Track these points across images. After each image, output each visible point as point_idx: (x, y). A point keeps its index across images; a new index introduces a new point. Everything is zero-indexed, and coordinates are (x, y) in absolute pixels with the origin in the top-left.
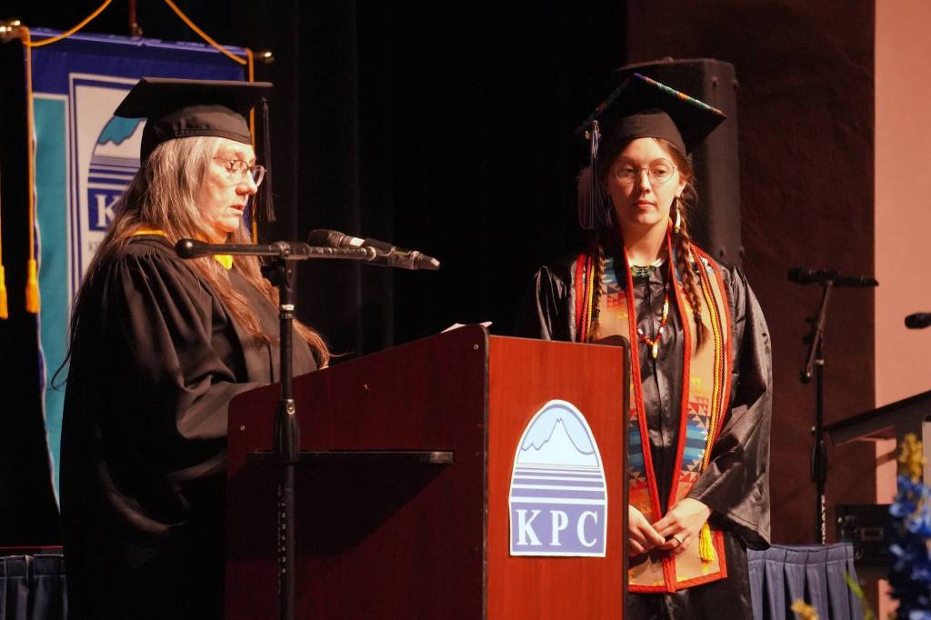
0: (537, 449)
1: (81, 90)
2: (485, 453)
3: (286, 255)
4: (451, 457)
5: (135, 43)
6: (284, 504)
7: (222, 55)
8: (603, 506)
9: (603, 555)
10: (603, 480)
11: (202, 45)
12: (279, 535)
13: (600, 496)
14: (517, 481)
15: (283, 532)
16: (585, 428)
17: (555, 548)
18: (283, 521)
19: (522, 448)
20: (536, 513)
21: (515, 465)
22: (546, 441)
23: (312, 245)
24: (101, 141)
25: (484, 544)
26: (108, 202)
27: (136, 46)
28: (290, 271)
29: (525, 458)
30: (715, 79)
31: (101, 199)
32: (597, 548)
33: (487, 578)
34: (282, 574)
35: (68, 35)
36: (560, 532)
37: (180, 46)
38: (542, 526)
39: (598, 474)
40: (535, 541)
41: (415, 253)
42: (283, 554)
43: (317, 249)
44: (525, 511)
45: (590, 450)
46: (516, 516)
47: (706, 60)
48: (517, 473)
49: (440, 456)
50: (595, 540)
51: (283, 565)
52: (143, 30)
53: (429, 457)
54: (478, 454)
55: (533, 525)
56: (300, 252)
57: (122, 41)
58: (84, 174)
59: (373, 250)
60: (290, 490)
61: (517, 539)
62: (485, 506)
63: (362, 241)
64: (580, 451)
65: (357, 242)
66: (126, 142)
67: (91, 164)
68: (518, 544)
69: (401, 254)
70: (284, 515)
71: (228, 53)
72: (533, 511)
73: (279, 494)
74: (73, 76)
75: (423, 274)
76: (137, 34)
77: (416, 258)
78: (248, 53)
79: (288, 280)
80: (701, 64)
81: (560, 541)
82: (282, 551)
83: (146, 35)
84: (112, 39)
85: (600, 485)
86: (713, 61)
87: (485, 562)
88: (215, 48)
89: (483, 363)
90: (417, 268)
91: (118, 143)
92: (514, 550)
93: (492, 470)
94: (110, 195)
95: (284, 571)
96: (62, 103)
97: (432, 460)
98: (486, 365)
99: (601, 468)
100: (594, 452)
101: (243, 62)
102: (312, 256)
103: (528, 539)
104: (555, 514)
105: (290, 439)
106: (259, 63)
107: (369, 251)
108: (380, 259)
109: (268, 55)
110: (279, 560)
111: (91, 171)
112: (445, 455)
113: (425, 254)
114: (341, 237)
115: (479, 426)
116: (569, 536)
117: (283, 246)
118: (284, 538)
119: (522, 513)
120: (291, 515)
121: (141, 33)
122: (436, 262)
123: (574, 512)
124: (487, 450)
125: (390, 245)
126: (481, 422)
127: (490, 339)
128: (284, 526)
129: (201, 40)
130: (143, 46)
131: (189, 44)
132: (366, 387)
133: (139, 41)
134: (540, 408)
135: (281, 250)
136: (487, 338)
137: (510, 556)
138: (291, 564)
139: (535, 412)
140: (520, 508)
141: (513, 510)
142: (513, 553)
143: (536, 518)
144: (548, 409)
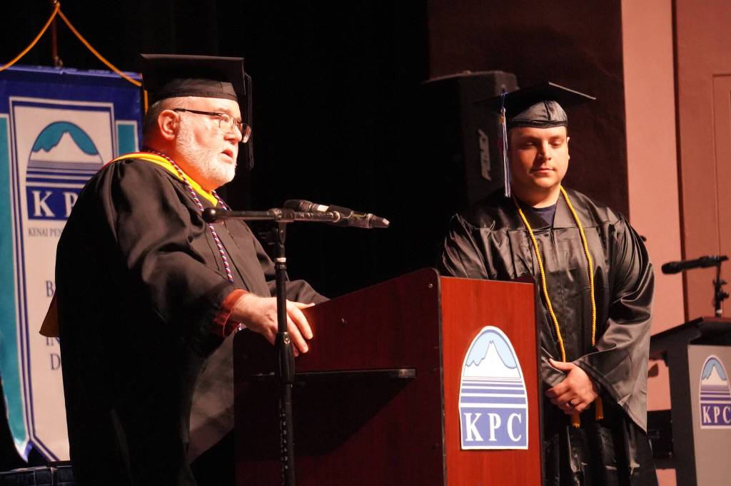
0: (477, 365)
1: (18, 109)
2: (441, 369)
3: (279, 219)
4: (414, 373)
5: (57, 72)
6: (284, 415)
7: (123, 80)
8: (525, 409)
9: (526, 448)
10: (524, 388)
11: (107, 72)
12: (281, 438)
13: (522, 401)
14: (465, 391)
15: (284, 437)
16: (509, 347)
17: (493, 443)
18: (284, 428)
19: (466, 365)
20: (478, 415)
21: (462, 378)
22: (483, 359)
23: (296, 211)
24: (35, 149)
26: (42, 197)
27: (58, 75)
28: (282, 231)
29: (469, 373)
30: (503, 86)
31: (37, 194)
32: (522, 443)
33: (446, 468)
34: (285, 469)
35: (7, 67)
36: (495, 430)
37: (91, 73)
38: (483, 426)
39: (520, 384)
40: (479, 438)
41: (370, 215)
42: (285, 454)
43: (300, 213)
44: (471, 414)
45: (514, 365)
46: (464, 417)
47: (497, 72)
48: (464, 385)
49: (406, 373)
50: (520, 436)
51: (286, 463)
52: (63, 61)
53: (398, 373)
54: (435, 369)
55: (477, 425)
56: (288, 217)
57: (47, 70)
58: (23, 175)
59: (338, 214)
60: (288, 404)
61: (466, 437)
62: (443, 411)
63: (327, 207)
64: (508, 367)
65: (322, 208)
66: (54, 149)
67: (28, 167)
68: (467, 440)
69: (359, 216)
70: (284, 424)
71: (128, 78)
72: (476, 414)
73: (280, 407)
74: (12, 99)
75: (378, 231)
76: (59, 64)
77: (371, 219)
79: (281, 237)
80: (493, 75)
81: (496, 437)
82: (284, 452)
83: (66, 66)
84: (40, 69)
85: (522, 392)
86: (501, 72)
87: (444, 455)
88: (118, 74)
89: (437, 299)
90: (371, 227)
91: (48, 150)
92: (464, 445)
93: (446, 382)
94: (43, 191)
95: (286, 467)
96: (4, 120)
97: (400, 376)
98: (439, 300)
99: (522, 379)
100: (517, 366)
101: (139, 84)
102: (297, 219)
103: (474, 437)
104: (492, 416)
105: (288, 363)
107: (335, 214)
108: (344, 221)
110: (282, 459)
111: (28, 172)
112: (409, 372)
113: (376, 215)
114: (310, 205)
116: (501, 432)
117: (277, 212)
118: (285, 442)
119: (468, 416)
120: (290, 422)
121: (61, 63)
122: (386, 222)
123: (504, 414)
124: (442, 366)
125: (349, 209)
126: (437, 344)
127: (442, 279)
128: (285, 432)
129: (106, 68)
130: (64, 74)
131: (98, 71)
132: (343, 320)
133: (60, 70)
134: (477, 333)
135: (275, 215)
136: (439, 278)
137: (462, 450)
138: (292, 463)
139: (475, 336)
140: (467, 412)
141: (462, 413)
142: (464, 448)
143: (478, 420)
144: (483, 333)
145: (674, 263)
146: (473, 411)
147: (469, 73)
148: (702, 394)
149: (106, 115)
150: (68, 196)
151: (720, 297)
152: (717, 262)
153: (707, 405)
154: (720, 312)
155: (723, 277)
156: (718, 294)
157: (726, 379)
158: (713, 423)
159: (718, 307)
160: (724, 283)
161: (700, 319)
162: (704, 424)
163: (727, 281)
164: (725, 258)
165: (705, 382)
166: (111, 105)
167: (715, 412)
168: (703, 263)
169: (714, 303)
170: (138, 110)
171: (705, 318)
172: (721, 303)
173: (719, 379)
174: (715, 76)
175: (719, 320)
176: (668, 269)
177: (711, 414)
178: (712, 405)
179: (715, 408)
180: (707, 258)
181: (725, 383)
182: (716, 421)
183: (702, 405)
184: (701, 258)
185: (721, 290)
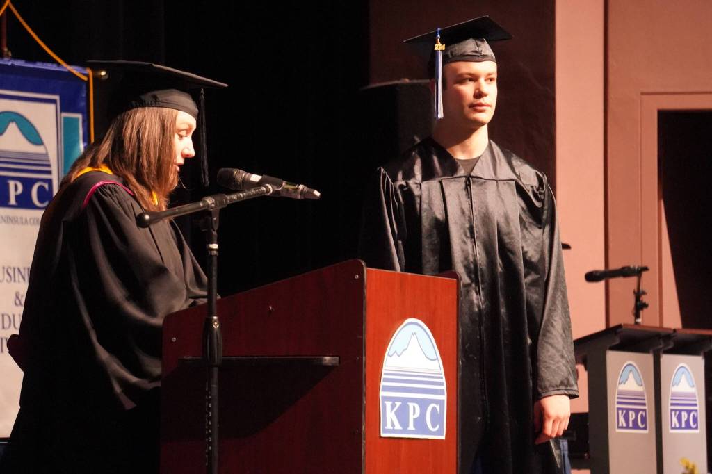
0: (399, 356)
2: (364, 358)
3: (213, 208)
4: (338, 360)
5: (6, 63)
6: (210, 397)
7: (70, 73)
8: (443, 401)
9: (443, 437)
10: (444, 380)
11: (55, 65)
12: (207, 420)
13: (441, 392)
14: (386, 380)
15: (210, 418)
16: (430, 339)
17: (410, 432)
18: (210, 410)
19: (388, 355)
20: (398, 404)
21: (384, 368)
22: (405, 350)
25: (363, 427)
27: (7, 65)
28: (215, 219)
29: (391, 363)
32: (439, 433)
33: (365, 454)
34: (209, 450)
36: (414, 419)
37: (39, 65)
38: (402, 415)
39: (440, 376)
40: (398, 426)
41: (301, 187)
42: (210, 435)
44: (391, 403)
45: (435, 358)
46: (385, 406)
48: (385, 374)
49: (329, 360)
50: (438, 427)
51: (210, 444)
52: (12, 53)
53: (321, 360)
54: (358, 358)
55: (396, 413)
60: (215, 386)
61: (385, 424)
62: (364, 398)
63: (259, 177)
64: (429, 359)
65: (255, 178)
68: (386, 428)
69: (290, 187)
70: (210, 405)
72: (396, 403)
73: (207, 389)
76: (7, 56)
77: (302, 191)
78: (89, 71)
79: (214, 223)
81: (414, 426)
82: (209, 433)
83: (15, 57)
85: (441, 384)
87: (364, 441)
88: (65, 68)
89: (363, 290)
90: (303, 198)
92: (384, 433)
93: (368, 370)
95: (210, 448)
97: (324, 363)
98: (365, 291)
99: (442, 371)
100: (437, 359)
101: (85, 79)
103: (393, 425)
104: (411, 405)
105: (215, 347)
106: (97, 79)
107: (266, 187)
108: (275, 192)
109: (103, 73)
110: (206, 440)
112: (333, 359)
113: (308, 187)
114: (243, 174)
115: (359, 337)
116: (420, 422)
117: (210, 201)
118: (210, 423)
119: (388, 404)
120: (216, 403)
121: (10, 54)
122: (317, 193)
124: (365, 355)
125: (281, 180)
126: (361, 334)
127: (367, 271)
128: (210, 414)
129: (53, 61)
130: (12, 65)
131: (45, 64)
132: (270, 307)
133: (9, 61)
134: (401, 325)
135: (208, 204)
136: (365, 270)
137: (380, 437)
138: (216, 443)
139: (398, 328)
140: (387, 401)
141: (383, 402)
142: (383, 435)
143: (398, 409)
144: (406, 325)
145: (597, 272)
146: (394, 400)
147: (407, 80)
148: (618, 398)
149: (51, 107)
150: (12, 184)
151: (639, 307)
152: (638, 272)
153: (622, 409)
154: (639, 320)
155: (643, 287)
156: (638, 303)
157: (642, 385)
158: (628, 427)
159: (637, 316)
160: (644, 293)
161: (620, 326)
162: (619, 427)
163: (646, 291)
164: (646, 269)
165: (622, 387)
166: (57, 97)
167: (630, 415)
168: (625, 272)
169: (634, 312)
170: (83, 104)
171: (625, 325)
172: (641, 312)
173: (635, 385)
174: (643, 94)
175: (638, 328)
176: (591, 277)
177: (626, 418)
178: (628, 410)
179: (631, 412)
180: (629, 267)
181: (641, 389)
182: (631, 425)
183: (618, 409)
184: (623, 268)
185: (641, 299)
